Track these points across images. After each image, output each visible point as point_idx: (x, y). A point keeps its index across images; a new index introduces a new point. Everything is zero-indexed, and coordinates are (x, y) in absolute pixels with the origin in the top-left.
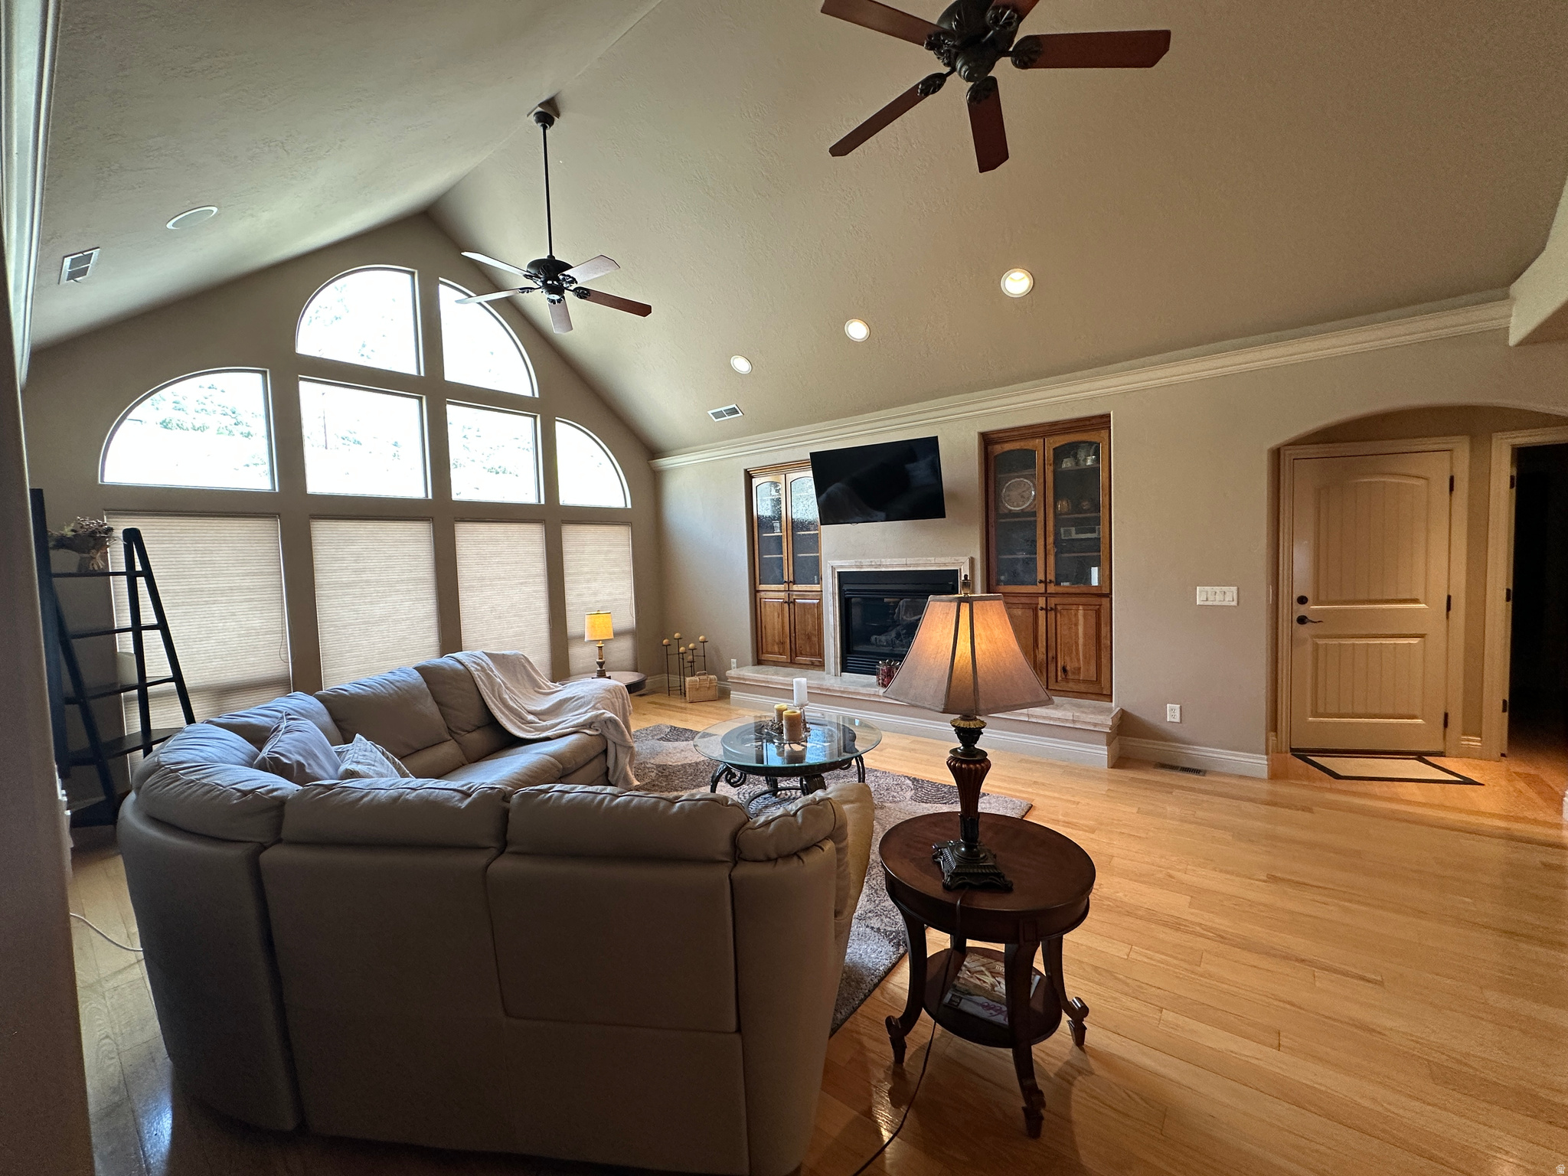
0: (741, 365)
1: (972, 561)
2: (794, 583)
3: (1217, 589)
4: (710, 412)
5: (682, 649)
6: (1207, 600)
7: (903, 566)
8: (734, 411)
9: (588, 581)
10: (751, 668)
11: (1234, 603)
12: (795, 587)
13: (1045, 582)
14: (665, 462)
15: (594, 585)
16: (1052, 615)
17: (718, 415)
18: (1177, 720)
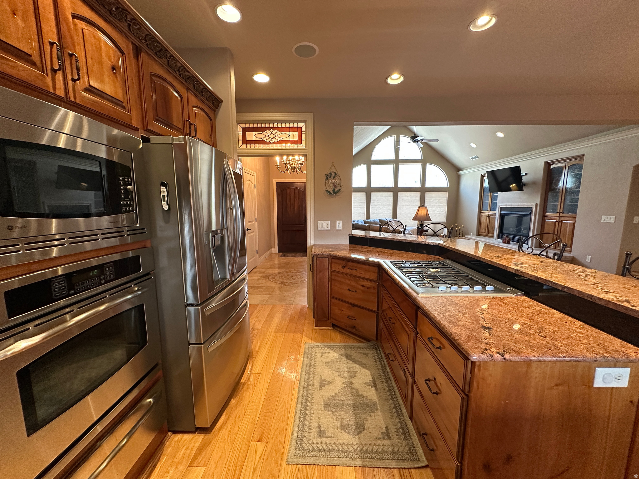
0: (474, 145)
1: (537, 204)
2: (491, 210)
3: (609, 216)
4: (470, 158)
5: (456, 229)
6: (605, 220)
7: (518, 206)
8: (476, 157)
9: (432, 207)
10: (475, 236)
11: (613, 222)
12: (491, 212)
13: (560, 213)
14: (461, 172)
15: (434, 209)
16: (560, 224)
17: (472, 158)
18: (589, 261)
